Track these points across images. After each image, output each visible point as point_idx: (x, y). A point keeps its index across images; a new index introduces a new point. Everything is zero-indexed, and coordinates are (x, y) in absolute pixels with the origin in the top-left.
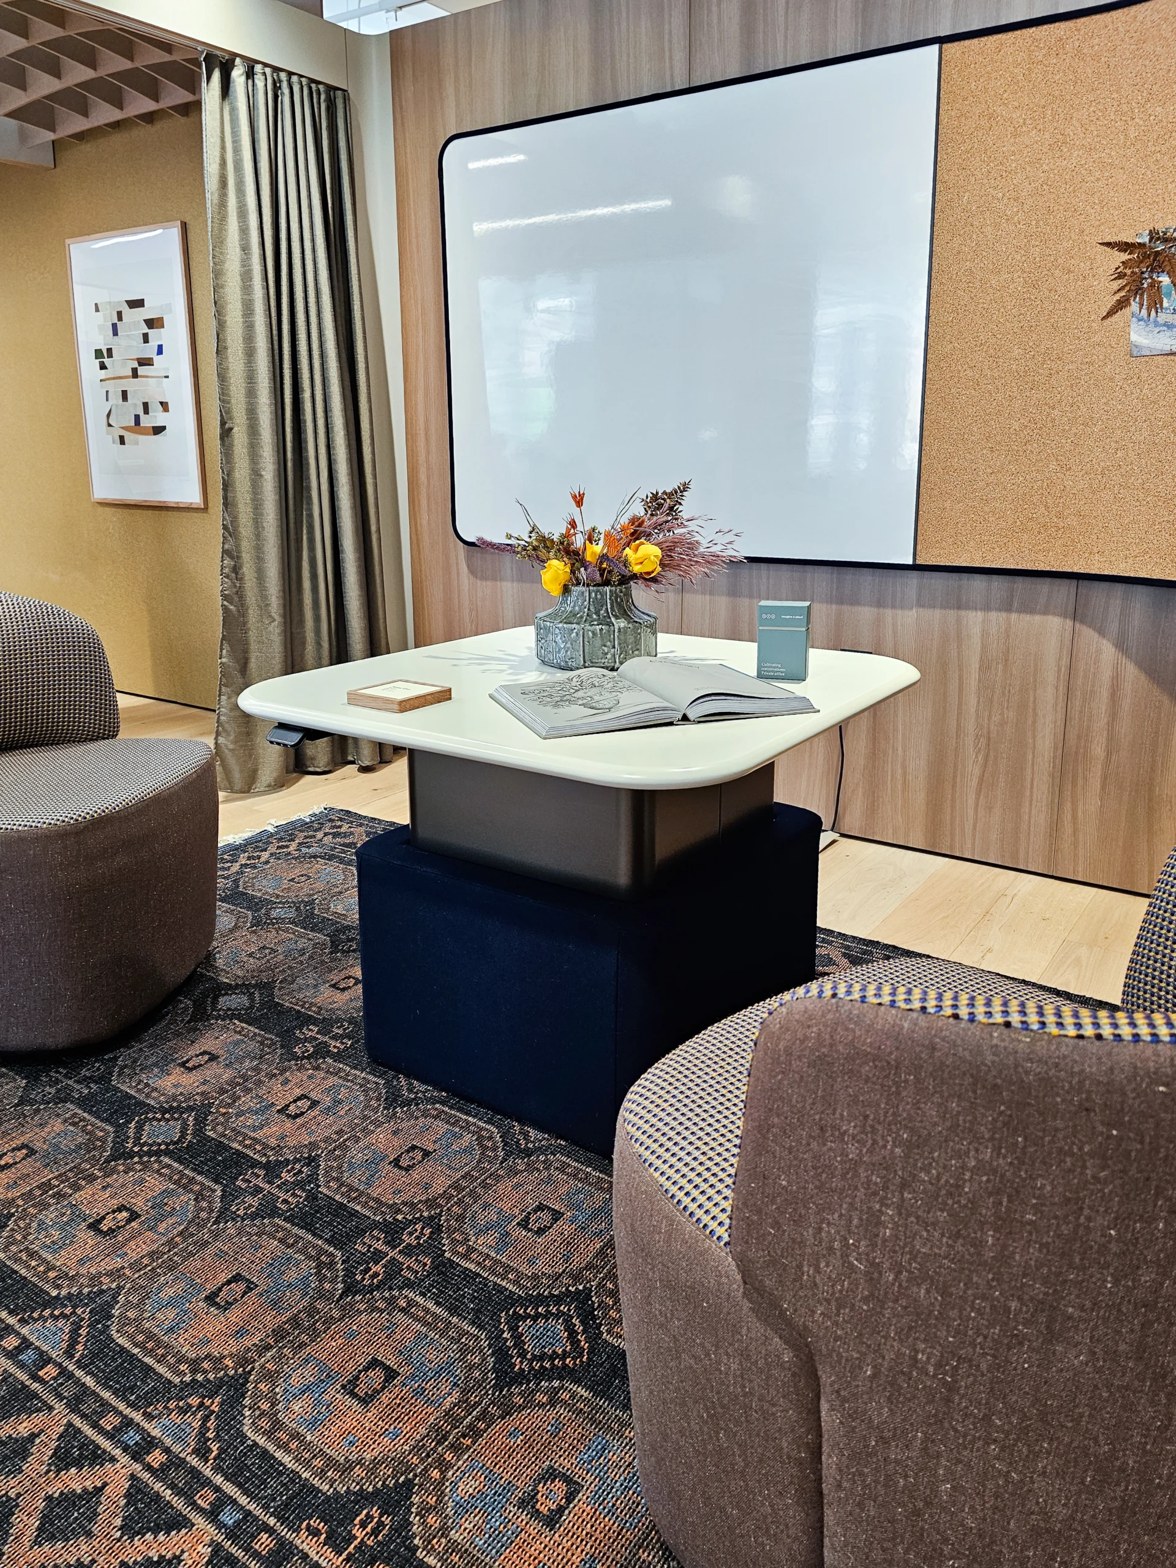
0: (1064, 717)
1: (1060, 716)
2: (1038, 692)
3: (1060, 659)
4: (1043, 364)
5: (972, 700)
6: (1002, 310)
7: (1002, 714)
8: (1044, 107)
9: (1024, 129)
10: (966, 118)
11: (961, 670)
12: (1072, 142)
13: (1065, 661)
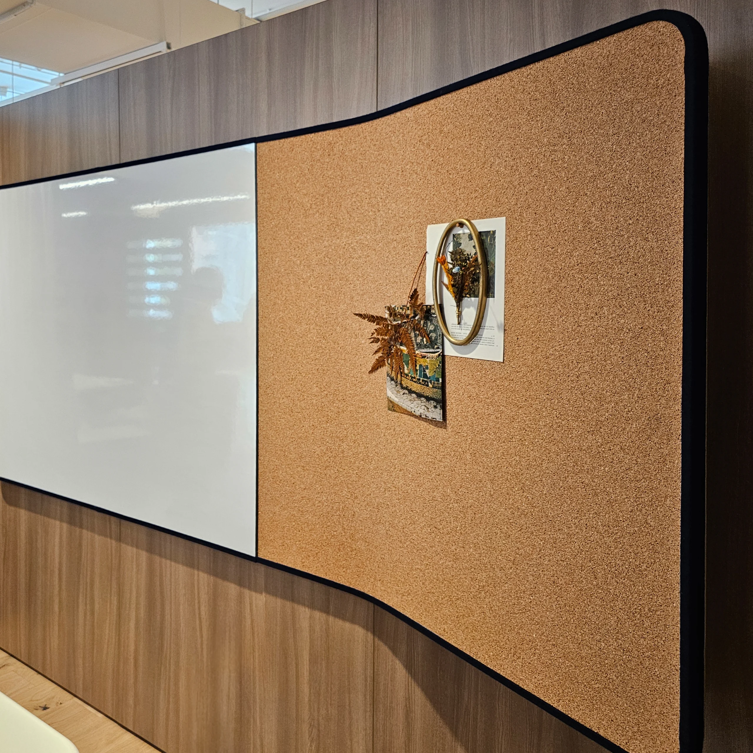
0: (371, 725)
1: (369, 724)
2: (351, 695)
3: (365, 669)
4: (333, 402)
5: (305, 689)
6: (304, 353)
7: (327, 709)
8: (323, 195)
9: (311, 212)
10: (274, 200)
11: (297, 659)
12: (342, 225)
13: (369, 672)
